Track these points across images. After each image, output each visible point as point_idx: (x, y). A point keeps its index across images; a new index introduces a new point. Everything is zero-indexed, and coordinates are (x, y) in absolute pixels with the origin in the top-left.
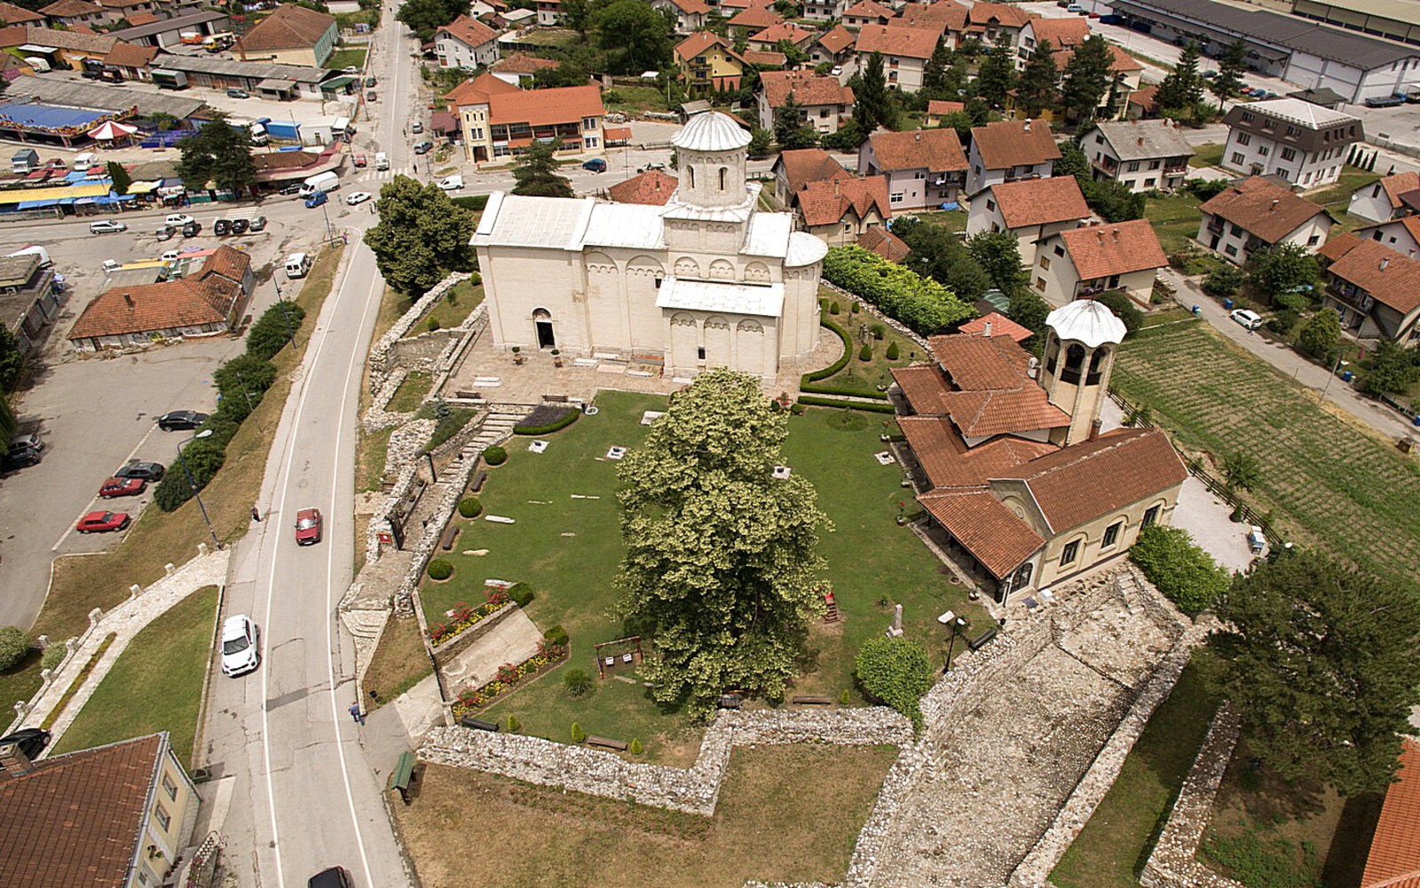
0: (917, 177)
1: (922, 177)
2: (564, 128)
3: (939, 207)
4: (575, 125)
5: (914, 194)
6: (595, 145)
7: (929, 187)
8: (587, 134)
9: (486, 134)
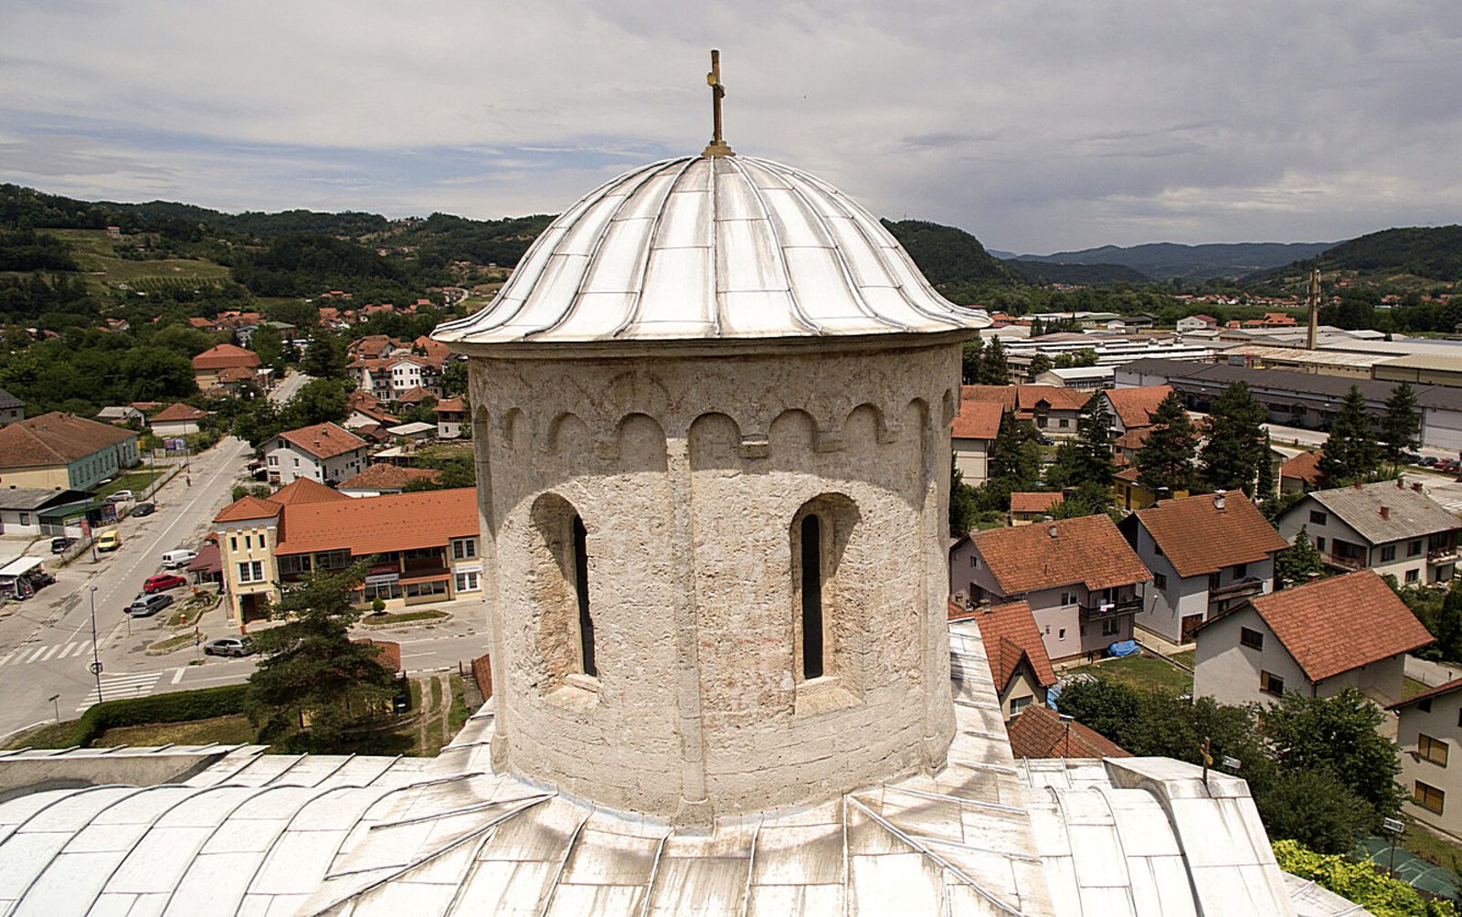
0: (1065, 603)
1: (1073, 601)
2: (419, 557)
3: (1104, 653)
4: (439, 551)
5: (1062, 632)
6: (473, 586)
7: (1086, 616)
8: (462, 567)
9: (269, 571)
